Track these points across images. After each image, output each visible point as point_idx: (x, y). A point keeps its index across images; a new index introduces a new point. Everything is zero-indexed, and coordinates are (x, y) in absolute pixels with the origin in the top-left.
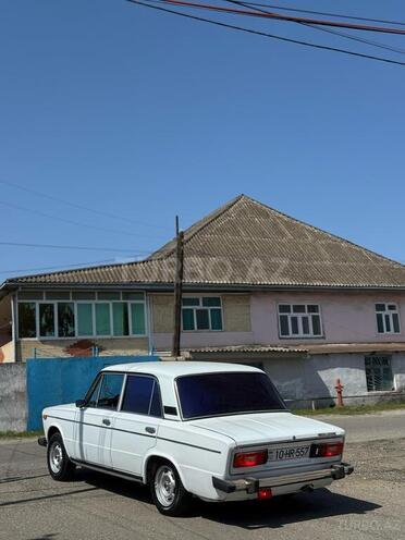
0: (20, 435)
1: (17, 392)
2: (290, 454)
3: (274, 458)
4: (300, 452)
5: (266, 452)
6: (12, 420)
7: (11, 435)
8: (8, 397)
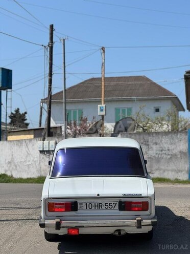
0: (184, 182)
1: (181, 152)
2: (99, 206)
3: (85, 208)
4: (109, 206)
5: (76, 203)
6: (179, 171)
7: (178, 181)
8: (175, 155)
